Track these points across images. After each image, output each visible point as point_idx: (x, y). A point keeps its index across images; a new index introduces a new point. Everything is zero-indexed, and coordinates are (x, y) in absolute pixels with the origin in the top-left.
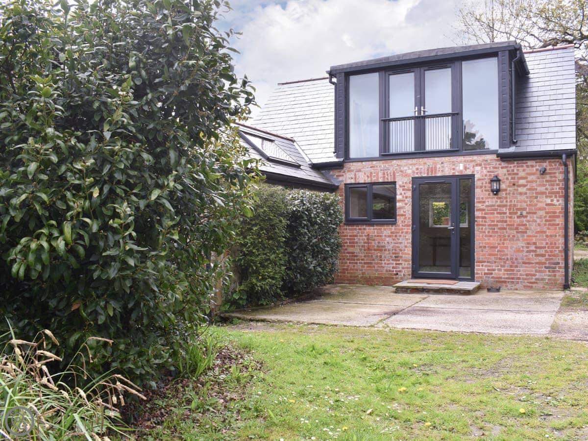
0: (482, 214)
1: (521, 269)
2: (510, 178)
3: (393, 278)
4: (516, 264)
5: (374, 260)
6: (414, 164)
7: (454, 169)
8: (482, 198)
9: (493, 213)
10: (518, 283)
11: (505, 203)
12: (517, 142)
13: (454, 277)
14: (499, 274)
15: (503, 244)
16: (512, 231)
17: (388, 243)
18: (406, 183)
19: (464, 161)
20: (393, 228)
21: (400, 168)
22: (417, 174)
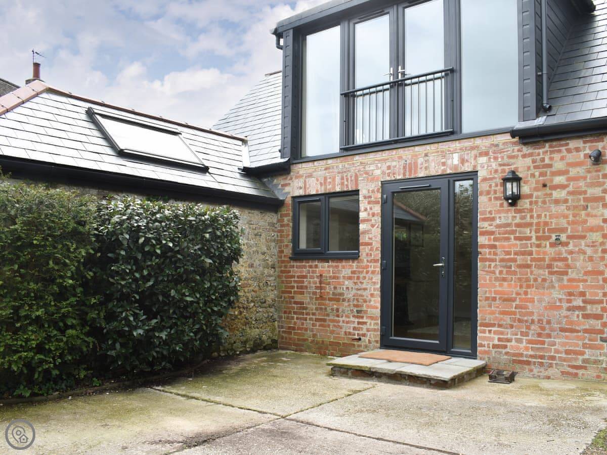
0: (489, 240)
1: (557, 340)
2: (537, 174)
3: (354, 345)
4: (547, 331)
5: (328, 315)
6: (385, 160)
7: (444, 164)
8: (490, 212)
9: (508, 239)
10: (551, 366)
11: (528, 219)
12: (550, 107)
13: (445, 349)
14: (518, 348)
15: (526, 293)
16: (541, 271)
17: (347, 288)
18: (373, 191)
19: (461, 149)
20: (354, 264)
21: (364, 168)
22: (389, 176)
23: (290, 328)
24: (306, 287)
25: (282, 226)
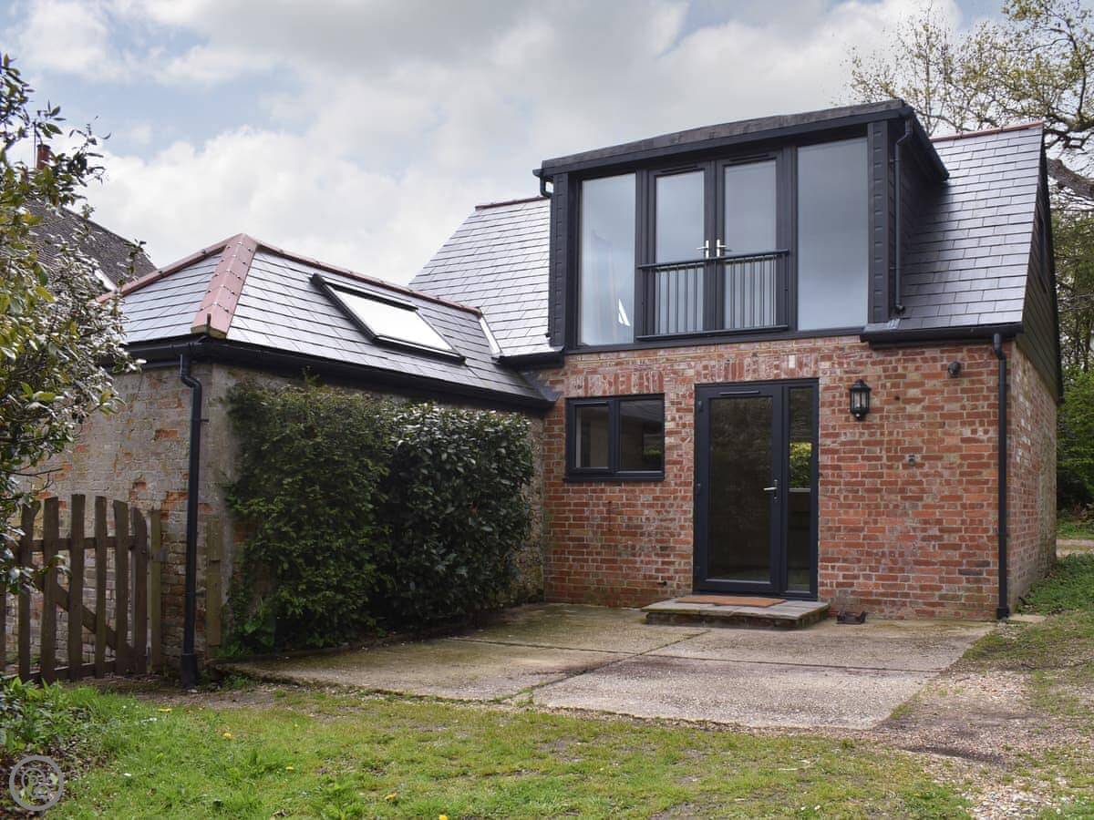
0: (833, 459)
1: (911, 575)
2: (888, 385)
3: (657, 592)
4: (900, 565)
5: (620, 554)
6: (700, 358)
7: (777, 367)
8: (834, 427)
9: (855, 459)
10: (904, 604)
11: (878, 437)
12: (904, 309)
13: (778, 591)
14: (866, 586)
15: (876, 522)
16: (893, 496)
17: (648, 519)
18: (684, 396)
19: (798, 351)
20: (658, 488)
21: (672, 366)
22: (705, 378)
23: (562, 573)
24: (588, 518)
25: (550, 437)
